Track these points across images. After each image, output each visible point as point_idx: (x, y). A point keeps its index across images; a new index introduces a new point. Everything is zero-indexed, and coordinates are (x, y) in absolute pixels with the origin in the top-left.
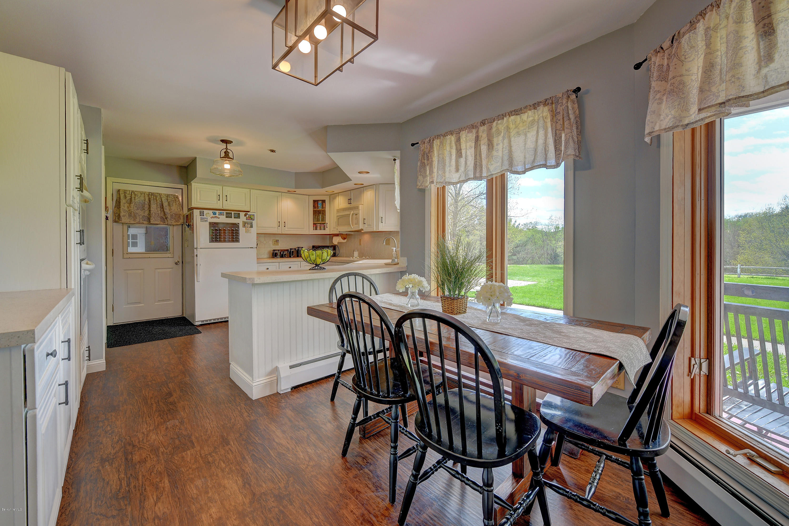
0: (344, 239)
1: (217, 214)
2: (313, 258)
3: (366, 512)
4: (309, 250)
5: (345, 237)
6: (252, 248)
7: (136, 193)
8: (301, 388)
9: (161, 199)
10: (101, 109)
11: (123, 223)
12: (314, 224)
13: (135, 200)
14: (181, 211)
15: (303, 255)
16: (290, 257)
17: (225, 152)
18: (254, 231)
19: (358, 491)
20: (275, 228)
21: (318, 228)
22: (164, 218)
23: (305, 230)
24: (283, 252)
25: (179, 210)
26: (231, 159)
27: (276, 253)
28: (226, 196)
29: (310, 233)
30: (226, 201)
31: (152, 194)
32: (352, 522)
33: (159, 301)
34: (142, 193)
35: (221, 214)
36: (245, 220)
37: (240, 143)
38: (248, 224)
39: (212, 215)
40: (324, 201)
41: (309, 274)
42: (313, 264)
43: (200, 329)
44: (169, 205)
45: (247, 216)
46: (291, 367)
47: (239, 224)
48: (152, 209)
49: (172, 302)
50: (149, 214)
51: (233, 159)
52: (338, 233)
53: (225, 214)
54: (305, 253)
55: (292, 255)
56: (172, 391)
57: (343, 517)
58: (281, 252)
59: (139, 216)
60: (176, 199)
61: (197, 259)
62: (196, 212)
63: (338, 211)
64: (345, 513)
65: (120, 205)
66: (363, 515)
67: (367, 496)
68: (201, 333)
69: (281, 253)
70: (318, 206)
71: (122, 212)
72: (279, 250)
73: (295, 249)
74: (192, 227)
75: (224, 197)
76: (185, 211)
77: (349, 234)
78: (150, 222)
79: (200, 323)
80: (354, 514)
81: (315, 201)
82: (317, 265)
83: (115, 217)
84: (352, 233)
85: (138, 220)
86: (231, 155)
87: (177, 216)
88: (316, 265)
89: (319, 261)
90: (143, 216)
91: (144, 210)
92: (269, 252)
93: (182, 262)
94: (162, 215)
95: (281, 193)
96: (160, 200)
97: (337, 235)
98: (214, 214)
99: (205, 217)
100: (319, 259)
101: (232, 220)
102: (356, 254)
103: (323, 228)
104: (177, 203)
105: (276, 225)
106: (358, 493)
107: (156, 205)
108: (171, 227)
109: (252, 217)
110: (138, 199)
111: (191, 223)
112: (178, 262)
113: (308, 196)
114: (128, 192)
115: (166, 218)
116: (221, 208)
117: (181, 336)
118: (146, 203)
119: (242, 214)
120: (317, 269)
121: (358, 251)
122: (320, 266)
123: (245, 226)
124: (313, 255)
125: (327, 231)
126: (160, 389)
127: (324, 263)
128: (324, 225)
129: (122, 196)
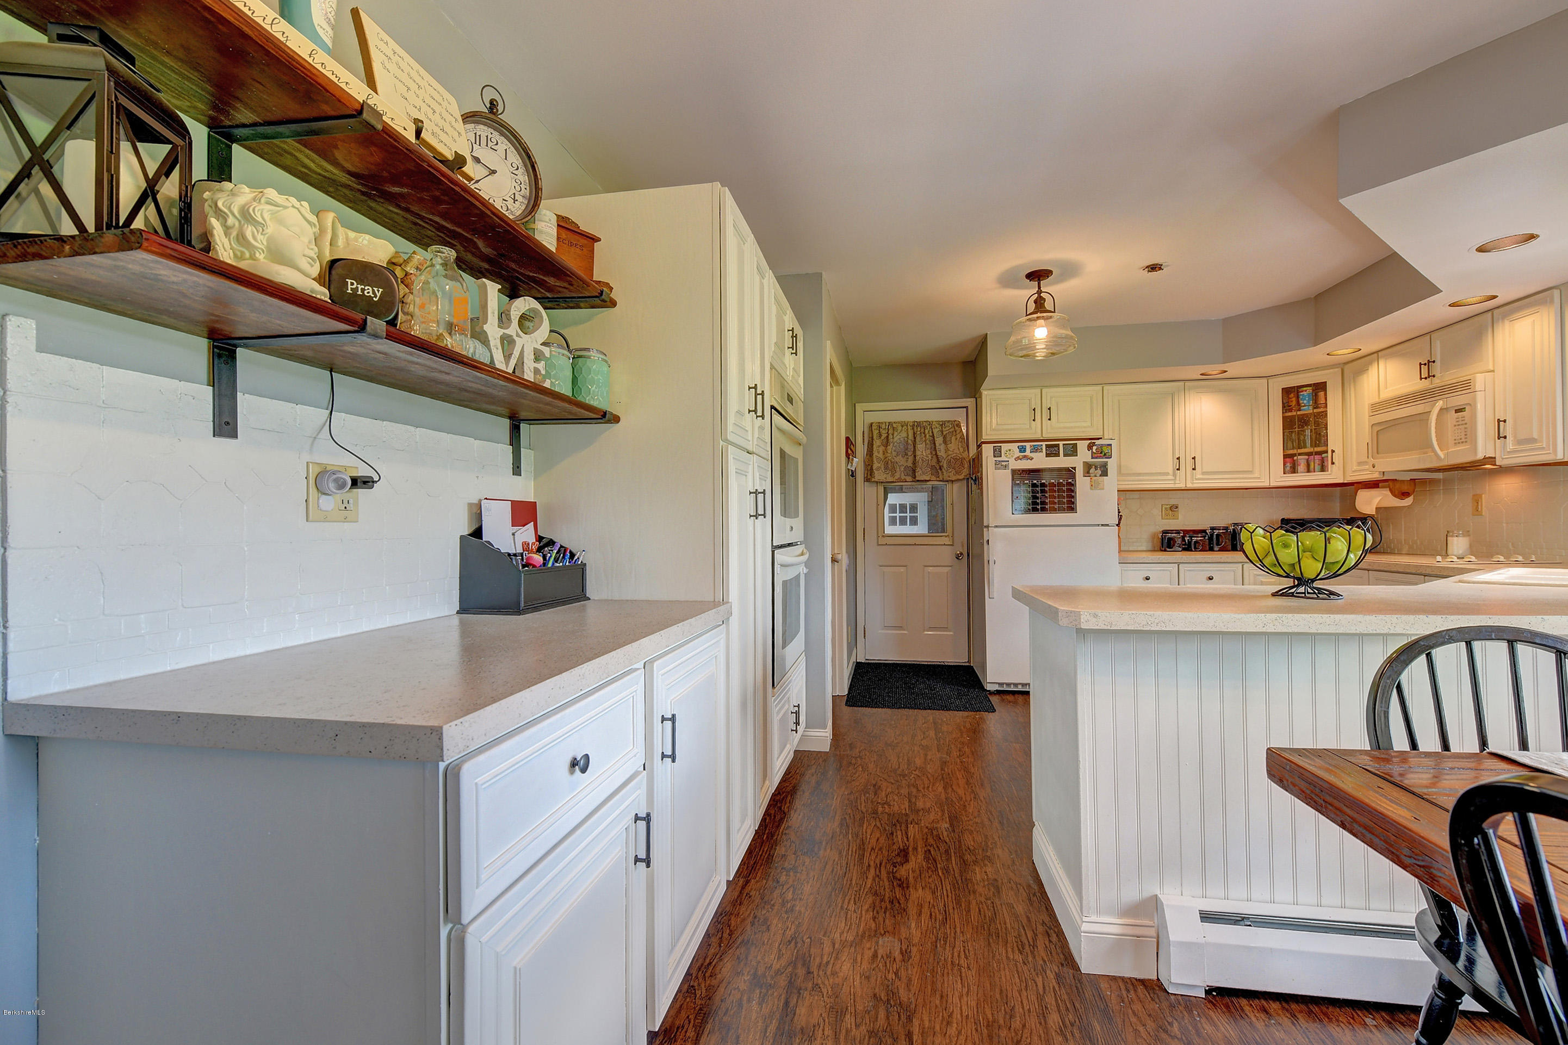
0: (1404, 495)
1: (1028, 450)
2: (1287, 556)
4: (1270, 530)
5: (1405, 488)
6: (1107, 525)
7: (894, 425)
8: (1244, 1002)
9: (932, 432)
10: (821, 273)
11: (877, 482)
12: (1285, 456)
13: (893, 438)
14: (964, 451)
15: (1248, 547)
16: (1211, 549)
17: (1035, 302)
18: (1111, 483)
20: (1167, 474)
21: (1302, 467)
22: (938, 468)
23: (1256, 475)
24: (1191, 537)
25: (961, 450)
26: (1051, 312)
27: (1170, 539)
28: (1049, 409)
29: (1273, 484)
30: (1049, 419)
31: (919, 424)
33: (931, 629)
34: (904, 424)
35: (1035, 450)
36: (1089, 459)
37: (1071, 270)
38: (1096, 468)
39: (1017, 454)
40: (1320, 387)
41: (1274, 616)
42: (1288, 576)
43: (994, 700)
44: (945, 442)
45: (1094, 448)
46: (1207, 917)
47: (1074, 468)
48: (918, 453)
49: (951, 633)
50: (914, 463)
51: (1054, 312)
52: (1376, 476)
53: (1044, 448)
54: (1256, 539)
55: (1218, 544)
56: (910, 849)
58: (1183, 537)
59: (900, 466)
60: (956, 428)
61: (988, 549)
62: (987, 450)
63: (1377, 408)
65: (872, 450)
68: (994, 711)
69: (1184, 540)
70: (1298, 404)
71: (875, 462)
72: (1178, 532)
73: (1226, 528)
74: (980, 481)
75: (1045, 411)
76: (973, 450)
77: (1423, 482)
78: (915, 478)
79: (996, 687)
81: (1287, 391)
82: (1301, 581)
83: (866, 472)
84: (1439, 476)
85: (897, 476)
86: (1048, 305)
87: (957, 462)
88: (1299, 579)
89: (1311, 568)
90: (906, 467)
91: (907, 455)
92: (1153, 536)
93: (968, 555)
94: (934, 462)
95: (1182, 383)
96: (931, 434)
97: (1373, 485)
98: (1021, 452)
99: (1003, 458)
100: (1311, 561)
101: (1061, 462)
102: (1458, 545)
103: (1318, 467)
104: (958, 436)
105: (1169, 467)
107: (924, 443)
108: (949, 485)
109: (1105, 450)
110: (898, 437)
111: (979, 474)
112: (961, 554)
113: (1265, 380)
114: (883, 426)
115: (941, 469)
116: (1038, 436)
117: (958, 709)
118: (910, 441)
119: (1082, 446)
120: (1304, 596)
121: (1467, 534)
122: (1315, 584)
123: (1088, 472)
124: (1286, 546)
125: (1334, 475)
126: (892, 834)
127: (1335, 575)
128: (1321, 459)
129: (876, 433)
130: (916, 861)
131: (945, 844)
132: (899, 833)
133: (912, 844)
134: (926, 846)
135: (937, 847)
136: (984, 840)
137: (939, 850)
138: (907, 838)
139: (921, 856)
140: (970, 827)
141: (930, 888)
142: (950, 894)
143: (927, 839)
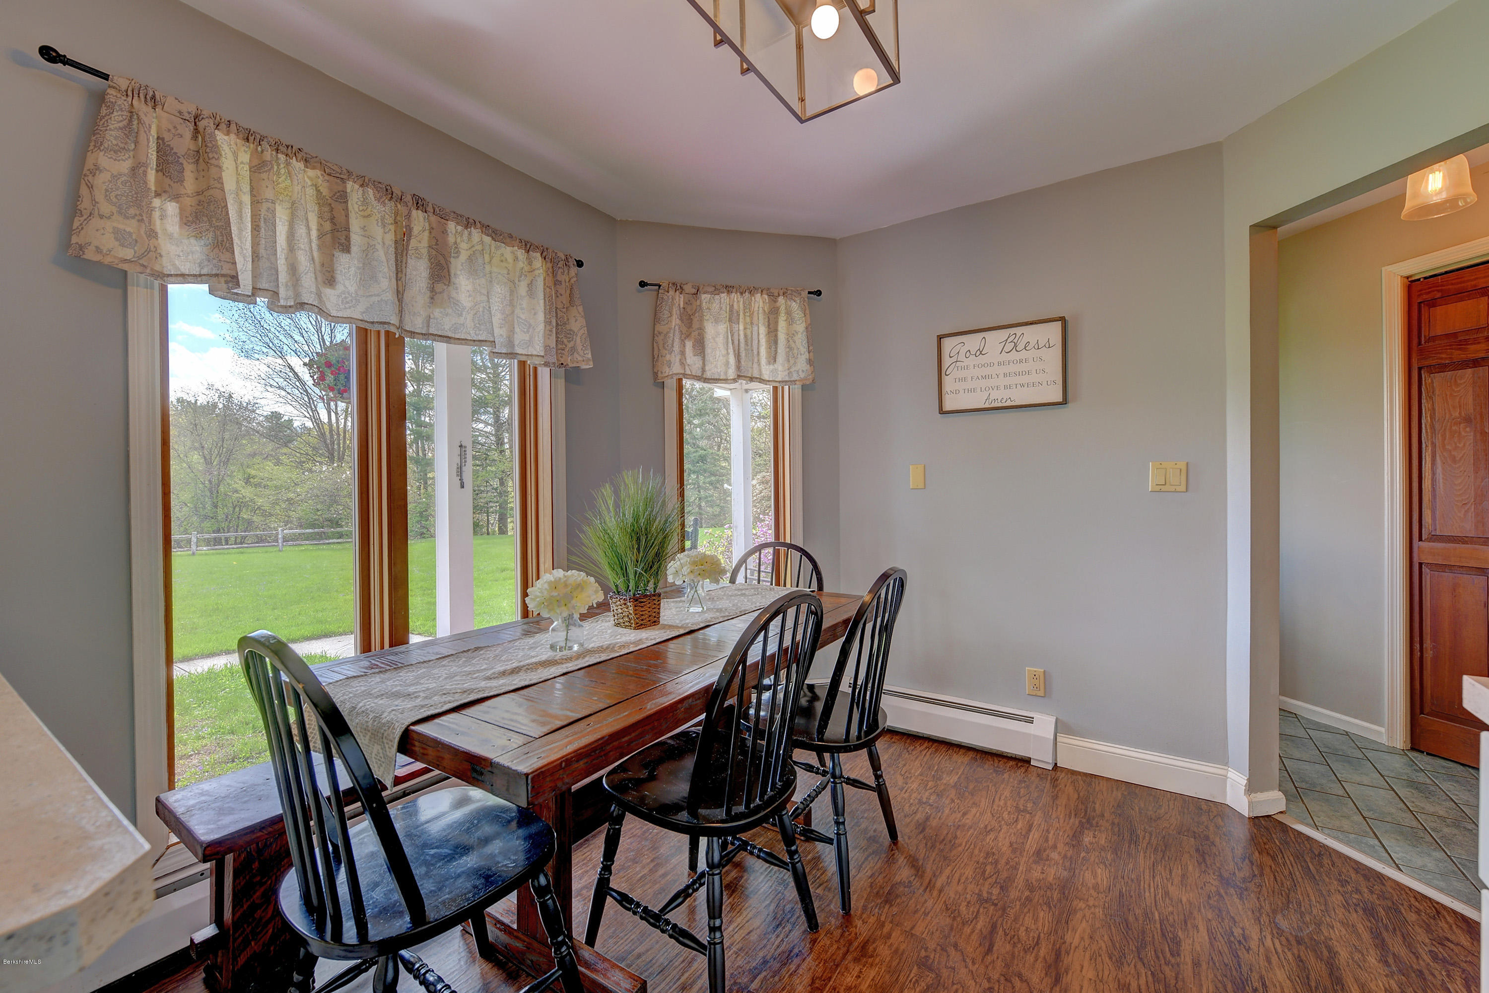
3: (849, 957)
19: (813, 982)
32: (877, 969)
57: (876, 985)
64: (866, 985)
66: (856, 960)
67: (817, 965)
80: (861, 972)
106: (817, 981)
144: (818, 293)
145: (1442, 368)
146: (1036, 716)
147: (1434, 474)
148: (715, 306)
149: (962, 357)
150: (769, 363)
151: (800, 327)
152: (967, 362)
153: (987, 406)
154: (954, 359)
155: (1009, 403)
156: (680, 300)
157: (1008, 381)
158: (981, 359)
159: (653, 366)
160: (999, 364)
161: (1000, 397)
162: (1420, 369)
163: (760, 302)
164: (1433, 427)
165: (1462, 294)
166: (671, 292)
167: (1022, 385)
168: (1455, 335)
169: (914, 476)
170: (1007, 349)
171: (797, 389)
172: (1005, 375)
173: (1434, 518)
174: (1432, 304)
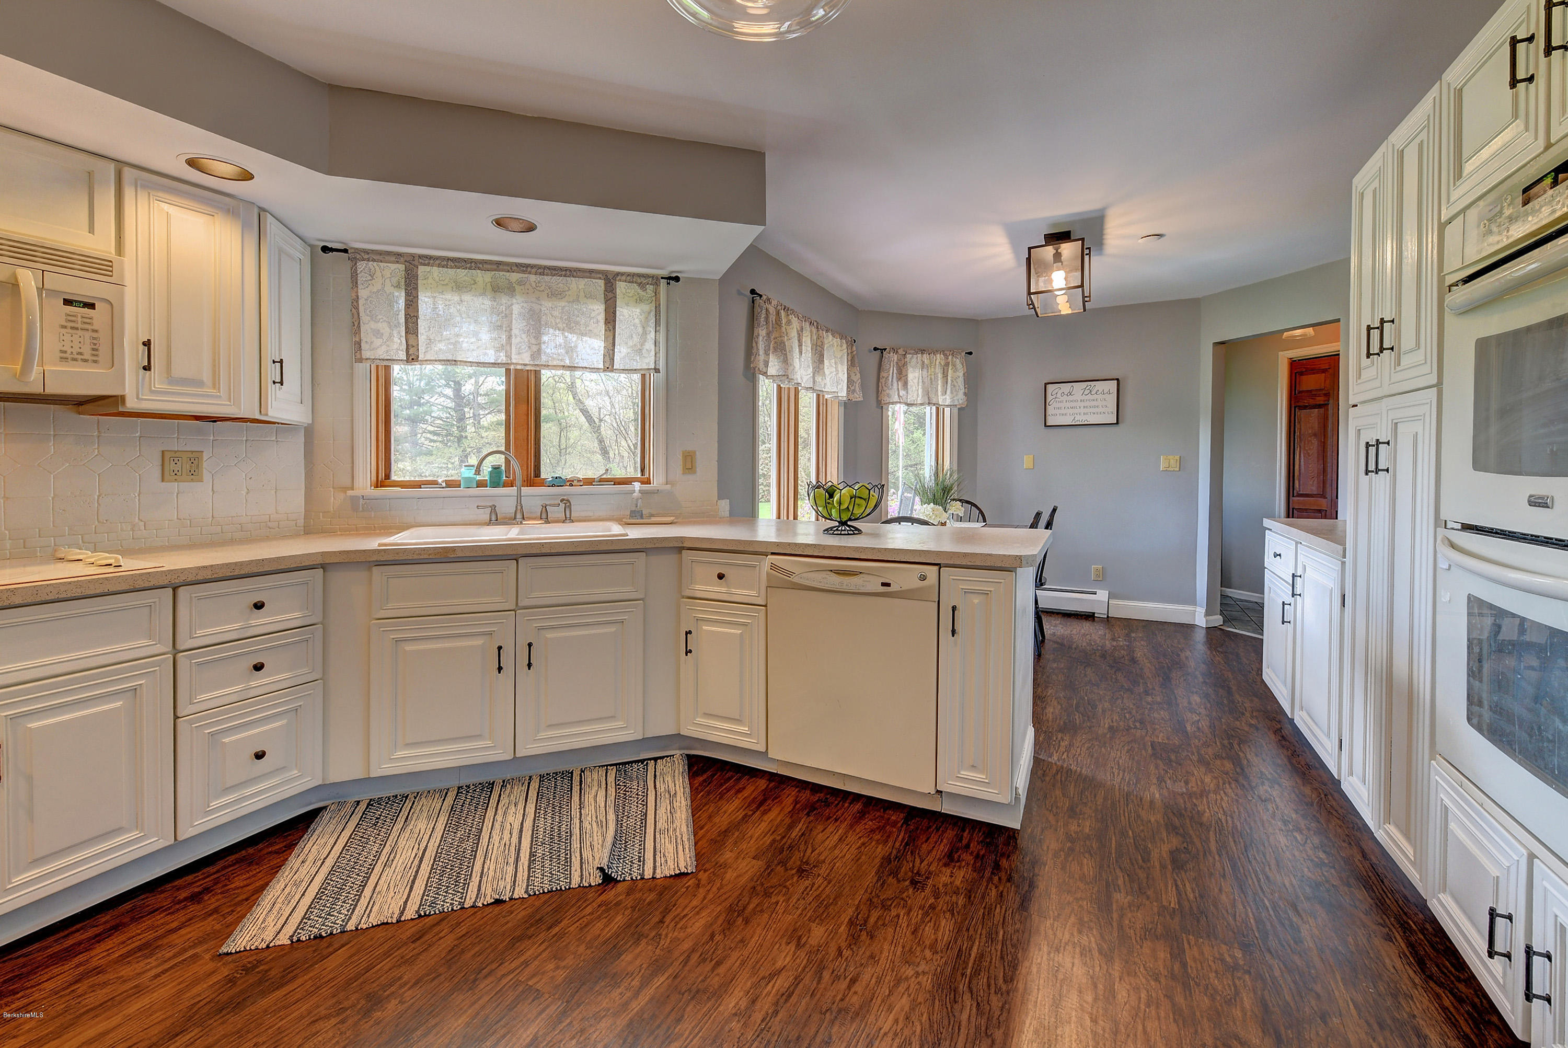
130: (1162, 850)
131: (1122, 867)
132: (1191, 896)
133: (1168, 875)
134: (1149, 868)
135: (1133, 864)
136: (1068, 864)
137: (1130, 859)
138: (1177, 886)
139: (1155, 855)
140: (1082, 886)
141: (1142, 821)
142: (1122, 812)
143: (1147, 878)
144: (970, 353)
145: (1305, 407)
146: (1098, 591)
147: (1300, 462)
148: (914, 360)
149: (1059, 395)
150: (943, 395)
151: (961, 374)
152: (1062, 399)
153: (1073, 423)
154: (1054, 397)
155: (1086, 423)
156: (895, 357)
157: (1086, 410)
158: (1070, 398)
159: (877, 397)
160: (1081, 401)
161: (1081, 419)
162: (1295, 407)
163: (939, 358)
164: (1300, 438)
165: (1313, 371)
166: (892, 354)
167: (1094, 413)
168: (1311, 391)
169: (1028, 461)
170: (1085, 393)
171: (956, 411)
172: (1084, 407)
173: (1299, 486)
174: (1302, 374)
